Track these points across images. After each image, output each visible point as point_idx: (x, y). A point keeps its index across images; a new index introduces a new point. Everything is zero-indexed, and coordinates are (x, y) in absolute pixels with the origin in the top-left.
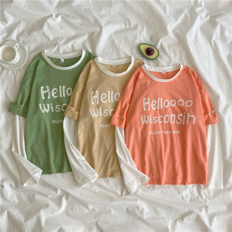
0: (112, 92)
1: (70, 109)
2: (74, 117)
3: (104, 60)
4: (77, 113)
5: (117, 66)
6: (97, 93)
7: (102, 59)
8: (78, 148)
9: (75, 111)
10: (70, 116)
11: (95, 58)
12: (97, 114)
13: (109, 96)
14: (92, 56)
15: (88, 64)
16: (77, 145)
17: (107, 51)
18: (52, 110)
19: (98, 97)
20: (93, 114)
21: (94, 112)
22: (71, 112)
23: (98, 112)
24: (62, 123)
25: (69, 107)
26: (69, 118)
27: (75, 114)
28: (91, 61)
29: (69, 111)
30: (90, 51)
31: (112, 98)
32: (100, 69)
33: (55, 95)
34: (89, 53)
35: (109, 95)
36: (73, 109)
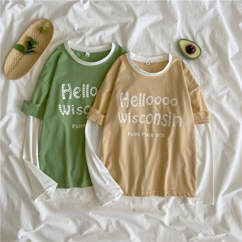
0: (144, 95)
1: (94, 111)
2: (98, 121)
3: (136, 56)
4: (103, 116)
5: (152, 64)
6: (127, 95)
7: (134, 55)
8: (101, 159)
9: (100, 115)
10: (93, 121)
11: (126, 54)
12: (125, 119)
13: (140, 100)
14: (123, 51)
15: (118, 60)
16: (101, 156)
17: (140, 46)
18: (73, 112)
19: (128, 99)
20: (121, 119)
21: (122, 117)
22: (95, 116)
23: (126, 117)
24: (84, 128)
25: (93, 109)
26: (93, 122)
27: (100, 118)
28: (121, 57)
29: (93, 115)
30: (121, 45)
31: (144, 101)
32: (131, 68)
33: (78, 95)
34: (120, 48)
35: (140, 97)
36: (98, 112)
